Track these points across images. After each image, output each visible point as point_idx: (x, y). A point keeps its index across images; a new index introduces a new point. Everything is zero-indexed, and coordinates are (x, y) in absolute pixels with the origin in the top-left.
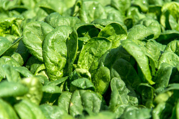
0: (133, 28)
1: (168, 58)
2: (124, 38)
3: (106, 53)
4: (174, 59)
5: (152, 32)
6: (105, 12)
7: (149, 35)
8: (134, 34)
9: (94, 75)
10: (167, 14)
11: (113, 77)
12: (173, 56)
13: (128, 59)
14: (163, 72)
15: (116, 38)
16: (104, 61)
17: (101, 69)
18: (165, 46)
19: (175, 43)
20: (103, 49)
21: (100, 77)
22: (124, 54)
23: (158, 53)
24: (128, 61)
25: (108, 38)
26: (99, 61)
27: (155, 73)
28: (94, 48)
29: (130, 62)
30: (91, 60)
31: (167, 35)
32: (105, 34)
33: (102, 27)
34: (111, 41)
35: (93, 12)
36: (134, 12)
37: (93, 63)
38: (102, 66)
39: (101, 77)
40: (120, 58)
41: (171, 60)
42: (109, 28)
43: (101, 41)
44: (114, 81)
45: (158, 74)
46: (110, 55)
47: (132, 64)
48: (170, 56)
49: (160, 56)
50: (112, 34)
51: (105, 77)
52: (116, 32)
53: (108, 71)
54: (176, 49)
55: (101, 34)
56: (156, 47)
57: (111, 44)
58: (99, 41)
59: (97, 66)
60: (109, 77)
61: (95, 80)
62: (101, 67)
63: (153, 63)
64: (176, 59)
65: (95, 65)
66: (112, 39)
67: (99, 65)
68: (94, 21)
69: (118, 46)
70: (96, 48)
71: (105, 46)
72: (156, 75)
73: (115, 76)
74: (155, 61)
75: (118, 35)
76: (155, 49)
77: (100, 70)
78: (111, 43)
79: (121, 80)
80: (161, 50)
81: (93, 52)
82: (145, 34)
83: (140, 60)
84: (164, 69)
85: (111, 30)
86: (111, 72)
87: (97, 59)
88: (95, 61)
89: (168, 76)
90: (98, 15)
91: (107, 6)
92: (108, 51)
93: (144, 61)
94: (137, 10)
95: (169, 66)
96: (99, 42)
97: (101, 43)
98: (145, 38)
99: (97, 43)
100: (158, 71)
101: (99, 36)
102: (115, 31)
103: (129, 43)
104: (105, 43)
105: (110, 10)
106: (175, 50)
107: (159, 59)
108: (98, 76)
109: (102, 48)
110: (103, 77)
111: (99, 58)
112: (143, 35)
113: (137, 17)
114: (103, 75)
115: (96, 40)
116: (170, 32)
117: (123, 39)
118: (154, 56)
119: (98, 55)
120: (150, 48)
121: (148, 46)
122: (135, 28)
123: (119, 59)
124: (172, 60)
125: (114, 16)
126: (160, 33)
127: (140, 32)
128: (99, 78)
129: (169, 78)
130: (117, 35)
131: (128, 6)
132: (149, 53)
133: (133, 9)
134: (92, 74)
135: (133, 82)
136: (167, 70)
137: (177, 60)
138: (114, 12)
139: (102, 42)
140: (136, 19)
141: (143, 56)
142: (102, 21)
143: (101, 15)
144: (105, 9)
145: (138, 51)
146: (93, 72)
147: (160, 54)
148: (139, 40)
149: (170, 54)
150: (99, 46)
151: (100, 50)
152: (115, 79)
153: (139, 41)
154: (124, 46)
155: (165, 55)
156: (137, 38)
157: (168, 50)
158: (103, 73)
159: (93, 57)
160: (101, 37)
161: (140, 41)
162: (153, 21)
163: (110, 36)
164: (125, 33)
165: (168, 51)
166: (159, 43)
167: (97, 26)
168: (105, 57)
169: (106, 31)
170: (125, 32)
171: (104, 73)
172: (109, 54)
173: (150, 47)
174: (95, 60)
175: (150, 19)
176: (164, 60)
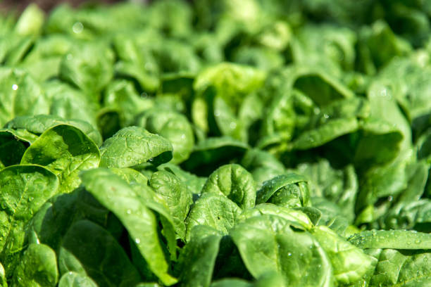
0: (117, 138)
1: (211, 212)
2: (92, 163)
3: (44, 206)
4: (227, 212)
5: (165, 146)
6: (46, 97)
7: (159, 152)
8: (118, 153)
9: (14, 269)
10: (209, 95)
11: (65, 272)
12: (224, 205)
13: (104, 219)
14: (196, 251)
15: (70, 166)
16: (39, 230)
17: (32, 252)
18: (203, 181)
19: (228, 170)
20: (35, 196)
21: (31, 275)
22: (91, 208)
23: (185, 199)
24: (101, 225)
25: (50, 165)
26: (27, 229)
27: (178, 253)
28: (13, 194)
29: (107, 227)
30: (4, 227)
31: (210, 150)
32: (41, 154)
33: (33, 136)
34: (57, 173)
35: (12, 96)
36: (122, 95)
37: (11, 235)
38: (35, 242)
39: (33, 272)
40: (83, 219)
41: (221, 218)
42: (50, 140)
43: (31, 174)
44: (67, 281)
45: (184, 256)
46: (55, 213)
47: (113, 234)
48: (215, 205)
49: (192, 207)
50: (59, 156)
51: (42, 271)
52: (69, 149)
53: (49, 255)
54: (232, 187)
55: (30, 157)
56: (179, 186)
57: (57, 182)
58: (24, 175)
59: (21, 244)
60: (54, 271)
61: (17, 282)
62: (32, 247)
63: (170, 226)
64: (232, 214)
65: (15, 242)
66: (60, 168)
67: (27, 242)
68: (13, 121)
69: (77, 186)
70: (16, 194)
71: (41, 188)
72: (181, 259)
73: (71, 268)
74: (178, 223)
75: (76, 158)
76: (176, 190)
77: (30, 255)
78: (58, 178)
79: (88, 278)
80: (195, 192)
81: (10, 206)
82: (147, 151)
83: (133, 223)
84: (199, 242)
85: (57, 145)
86: (60, 259)
87: (22, 224)
88: (15, 231)
89: (210, 259)
90: (25, 106)
91: (51, 79)
92: (49, 201)
93: (143, 224)
94: (130, 88)
95: (214, 233)
96: (25, 179)
97: (30, 180)
98: (148, 161)
99: (18, 181)
100: (184, 248)
101: (24, 163)
102: (66, 146)
103: (103, 177)
104: (41, 180)
105: (57, 90)
106: (229, 189)
107: (188, 215)
108: (25, 271)
109: (33, 193)
110: (37, 272)
111: (26, 221)
112: (141, 154)
113: (130, 107)
114: (38, 266)
115: (15, 172)
116: (218, 143)
117: (91, 167)
118: (173, 208)
119: (22, 214)
120: (162, 189)
121: (157, 183)
122: (120, 135)
123: (81, 222)
124: (223, 217)
125: (68, 107)
126: (192, 147)
127: (134, 145)
128: (29, 276)
129: (211, 265)
130: (73, 158)
131: (107, 78)
132: (157, 201)
133: (120, 85)
134: (9, 266)
135: (120, 281)
136: (206, 245)
137: (235, 216)
138: (70, 94)
139: (33, 178)
140: (130, 112)
141: (140, 210)
142: (35, 121)
143: (32, 104)
144: (43, 88)
145: (127, 197)
146: (11, 261)
147: (191, 203)
148: (131, 167)
149: (216, 201)
150: (26, 189)
151: (28, 201)
152: (71, 276)
153: (133, 170)
154: (89, 187)
155: (204, 204)
156: (127, 164)
157: (211, 190)
158: (37, 262)
159: (9, 221)
160: (30, 164)
161: (135, 171)
162: (172, 115)
163: (54, 160)
164: (93, 151)
165: (212, 194)
166: (188, 174)
167: (21, 135)
168: (42, 218)
169: (41, 148)
170: (95, 147)
171: (41, 263)
172: (53, 209)
173: (162, 185)
174: (14, 226)
175: (165, 112)
176: (200, 219)
